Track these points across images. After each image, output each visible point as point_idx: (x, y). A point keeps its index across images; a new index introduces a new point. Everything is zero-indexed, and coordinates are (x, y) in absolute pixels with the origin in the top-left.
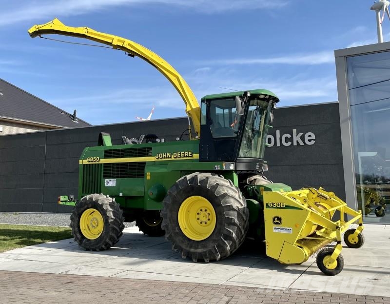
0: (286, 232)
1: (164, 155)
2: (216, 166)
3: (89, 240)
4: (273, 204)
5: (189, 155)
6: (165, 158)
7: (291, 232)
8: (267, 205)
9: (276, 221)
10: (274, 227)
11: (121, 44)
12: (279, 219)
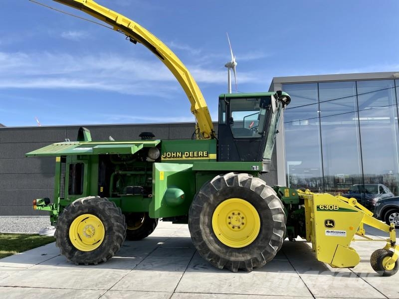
0: (339, 235)
1: (173, 154)
2: (255, 167)
3: (83, 252)
4: (325, 207)
5: (204, 155)
6: (174, 157)
7: (345, 235)
8: (318, 207)
9: (328, 224)
10: (326, 231)
11: (126, 25)
12: (332, 222)
